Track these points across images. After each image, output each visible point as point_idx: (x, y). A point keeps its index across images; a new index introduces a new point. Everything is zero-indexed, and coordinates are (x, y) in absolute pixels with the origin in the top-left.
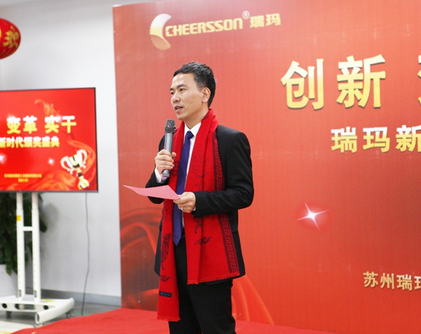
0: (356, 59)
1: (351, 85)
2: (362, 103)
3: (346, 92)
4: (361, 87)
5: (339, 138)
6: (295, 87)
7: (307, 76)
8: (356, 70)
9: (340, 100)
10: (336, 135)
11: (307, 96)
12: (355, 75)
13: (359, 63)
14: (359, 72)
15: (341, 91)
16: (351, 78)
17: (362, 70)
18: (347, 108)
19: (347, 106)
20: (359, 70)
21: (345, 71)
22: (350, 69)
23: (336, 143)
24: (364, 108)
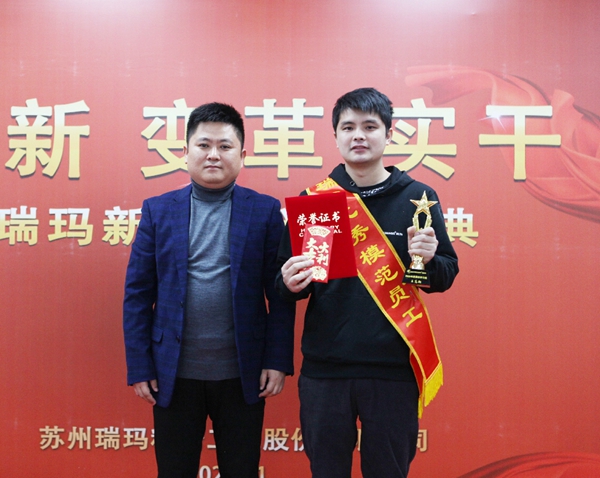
0: (41, 104)
1: (31, 142)
2: (50, 171)
3: (24, 152)
4: (49, 147)
5: (8, 223)
8: (40, 120)
9: (11, 163)
12: (39, 126)
13: (48, 111)
14: (45, 124)
15: (14, 150)
16: (31, 132)
17: (50, 120)
18: (22, 177)
19: (22, 174)
20: (46, 120)
21: (22, 121)
24: (51, 178)
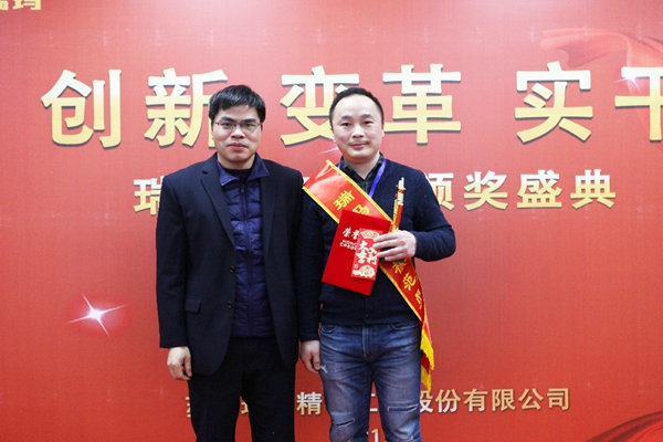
0: (179, 74)
1: (170, 112)
2: (189, 140)
3: (162, 122)
4: (188, 117)
5: (148, 194)
6: (68, 111)
7: (91, 93)
8: (178, 90)
9: (150, 134)
10: (143, 188)
11: (91, 126)
12: (177, 96)
13: (185, 80)
14: (184, 93)
15: (153, 120)
16: (170, 102)
17: (188, 89)
18: (161, 147)
19: (161, 144)
20: (184, 89)
21: (160, 91)
22: (169, 88)
23: (143, 200)
24: (191, 147)
